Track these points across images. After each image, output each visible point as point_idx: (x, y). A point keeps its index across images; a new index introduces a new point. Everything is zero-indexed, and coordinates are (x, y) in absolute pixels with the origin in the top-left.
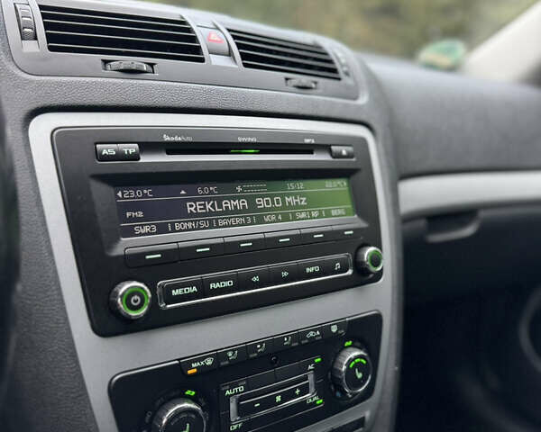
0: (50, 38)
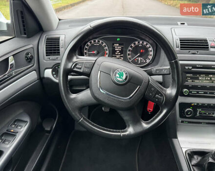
0: (181, 47)
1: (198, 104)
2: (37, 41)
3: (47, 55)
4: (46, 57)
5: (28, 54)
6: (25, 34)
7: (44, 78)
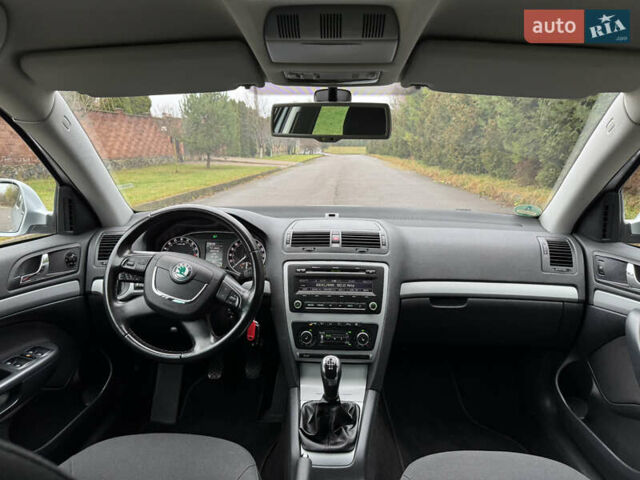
0: (293, 244)
1: (318, 323)
2: (87, 240)
3: (99, 259)
4: (98, 262)
5: (70, 254)
6: (71, 229)
7: (90, 293)
